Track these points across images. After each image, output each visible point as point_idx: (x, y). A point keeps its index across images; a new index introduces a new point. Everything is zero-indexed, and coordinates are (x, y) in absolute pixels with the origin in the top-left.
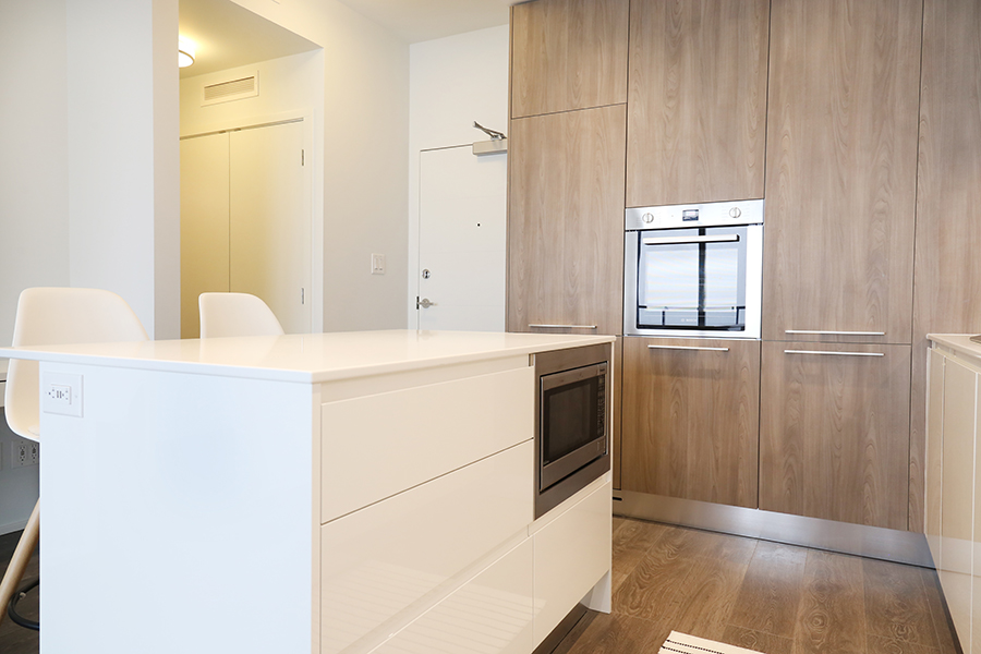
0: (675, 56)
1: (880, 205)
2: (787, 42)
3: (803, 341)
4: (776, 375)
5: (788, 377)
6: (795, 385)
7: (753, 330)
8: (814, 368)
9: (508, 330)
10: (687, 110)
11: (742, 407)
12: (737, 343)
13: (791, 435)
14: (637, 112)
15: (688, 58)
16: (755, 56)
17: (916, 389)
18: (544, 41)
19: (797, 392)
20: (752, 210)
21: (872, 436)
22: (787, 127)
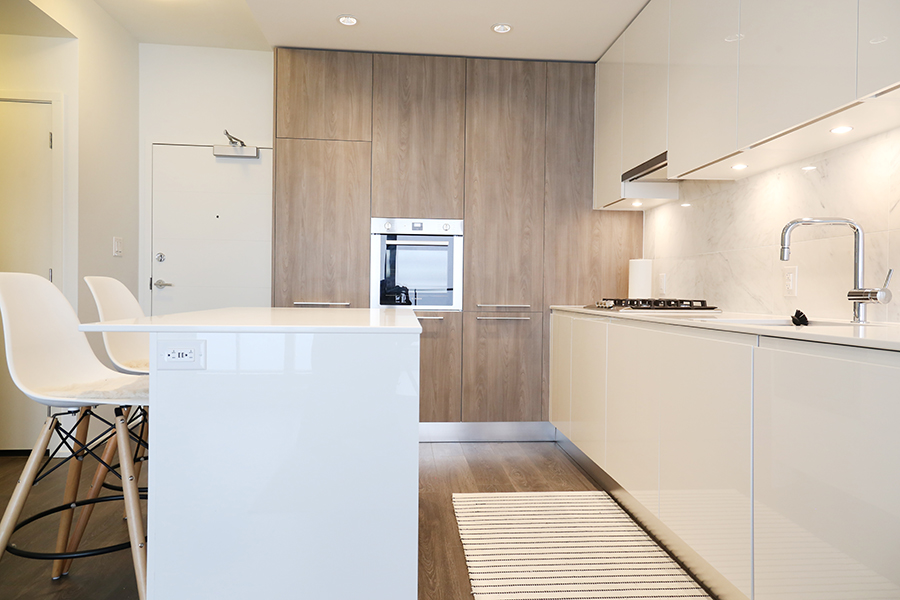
0: (406, 115)
1: (527, 229)
2: (475, 121)
3: (487, 311)
4: (471, 333)
5: (478, 335)
6: (482, 340)
7: (457, 304)
8: (493, 328)
9: (274, 305)
10: (414, 153)
11: (451, 355)
12: (448, 314)
13: (480, 371)
14: (379, 149)
15: (414, 118)
16: (457, 126)
17: (545, 337)
18: (305, 82)
19: (484, 344)
20: (455, 226)
21: (523, 368)
22: (476, 175)
